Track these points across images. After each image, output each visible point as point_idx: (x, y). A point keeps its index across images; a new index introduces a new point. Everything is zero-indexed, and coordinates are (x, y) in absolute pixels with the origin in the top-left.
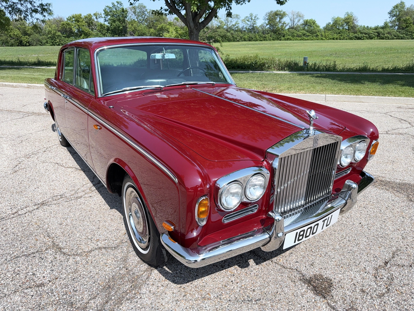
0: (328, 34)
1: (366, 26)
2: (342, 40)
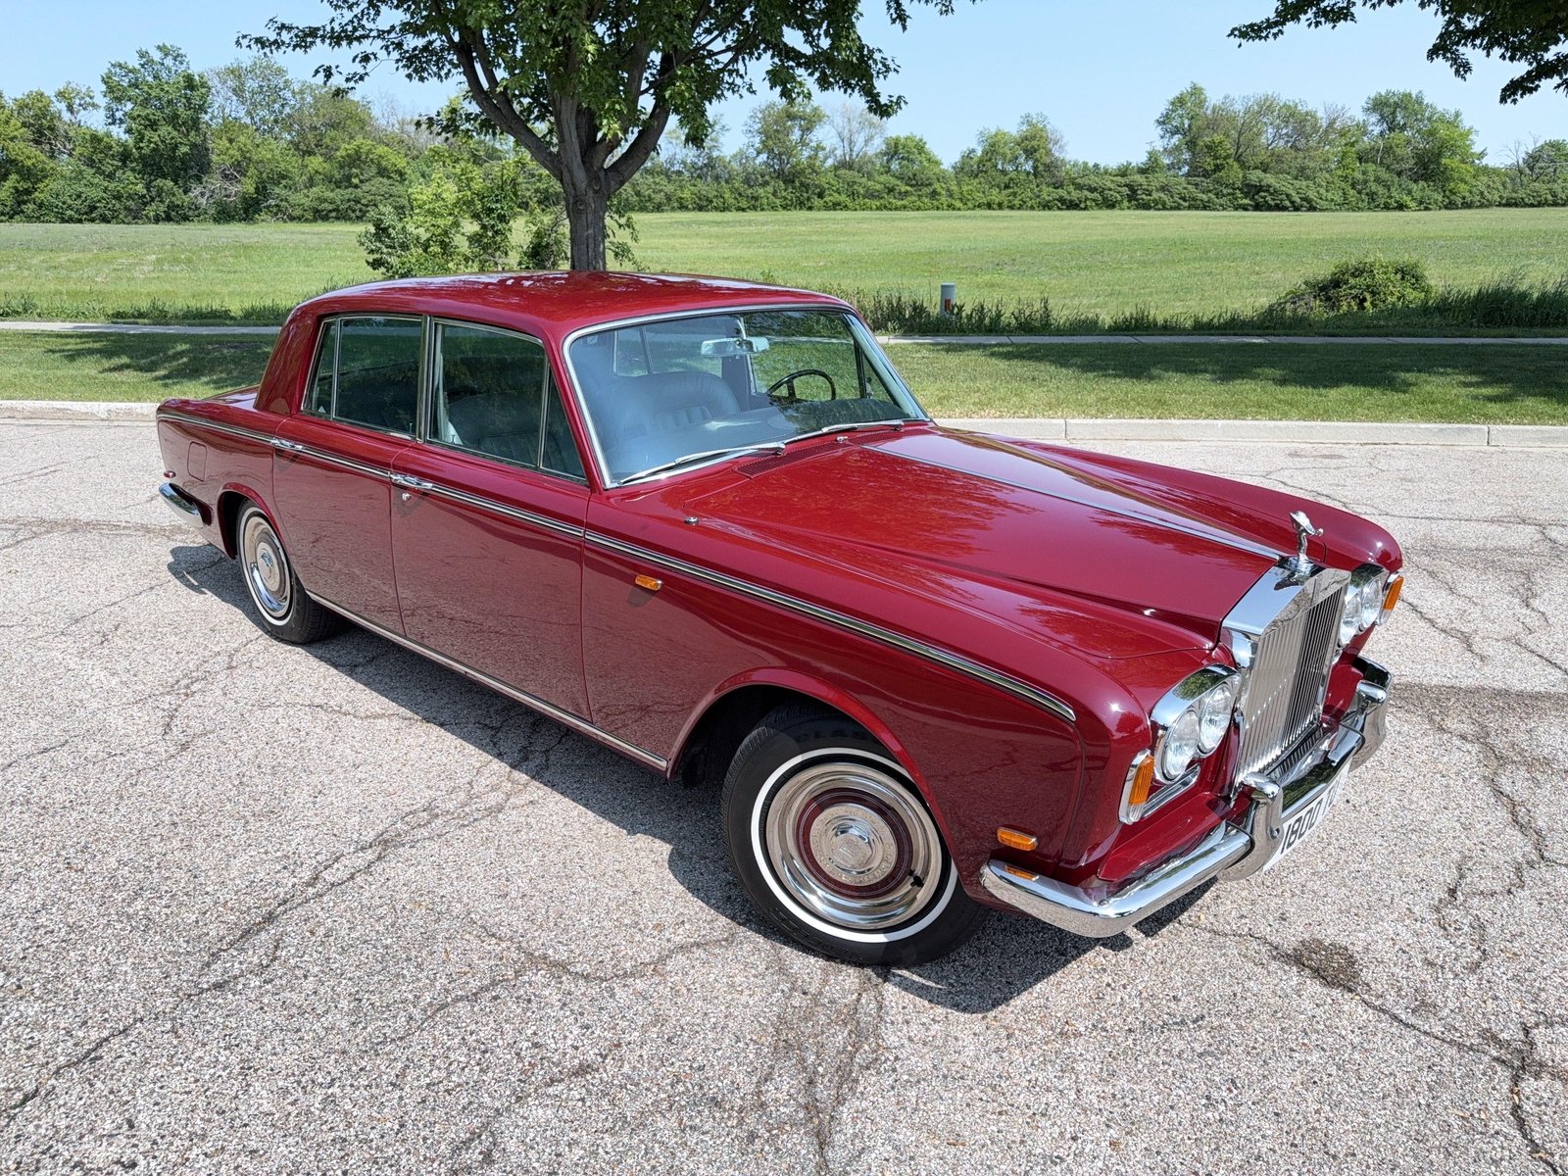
0: (970, 187)
1: (1091, 165)
2: (1019, 209)
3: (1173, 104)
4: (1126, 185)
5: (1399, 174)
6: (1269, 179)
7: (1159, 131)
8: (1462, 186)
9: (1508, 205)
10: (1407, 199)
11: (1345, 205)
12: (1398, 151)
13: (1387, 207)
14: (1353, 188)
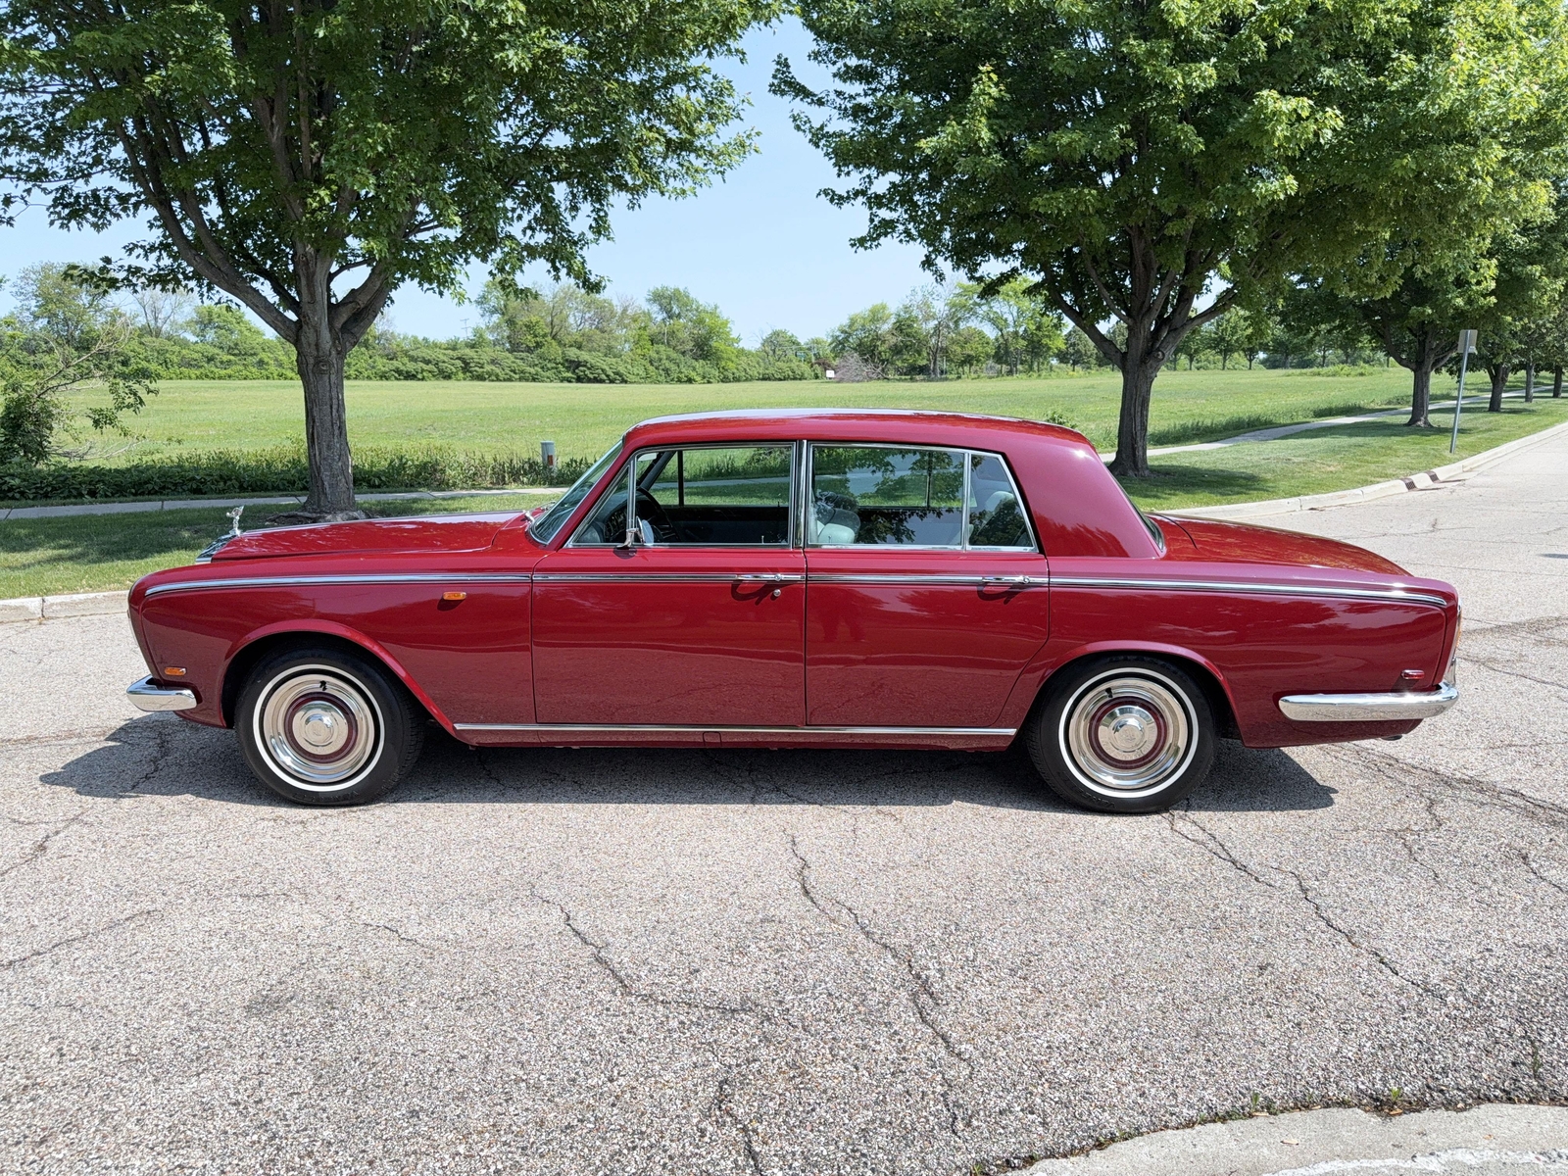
3: (487, 286)
4: (459, 358)
5: (684, 353)
6: (584, 356)
7: (479, 310)
8: (729, 363)
9: (764, 379)
10: (693, 374)
11: (647, 378)
12: (680, 335)
13: (680, 381)
14: (652, 365)
